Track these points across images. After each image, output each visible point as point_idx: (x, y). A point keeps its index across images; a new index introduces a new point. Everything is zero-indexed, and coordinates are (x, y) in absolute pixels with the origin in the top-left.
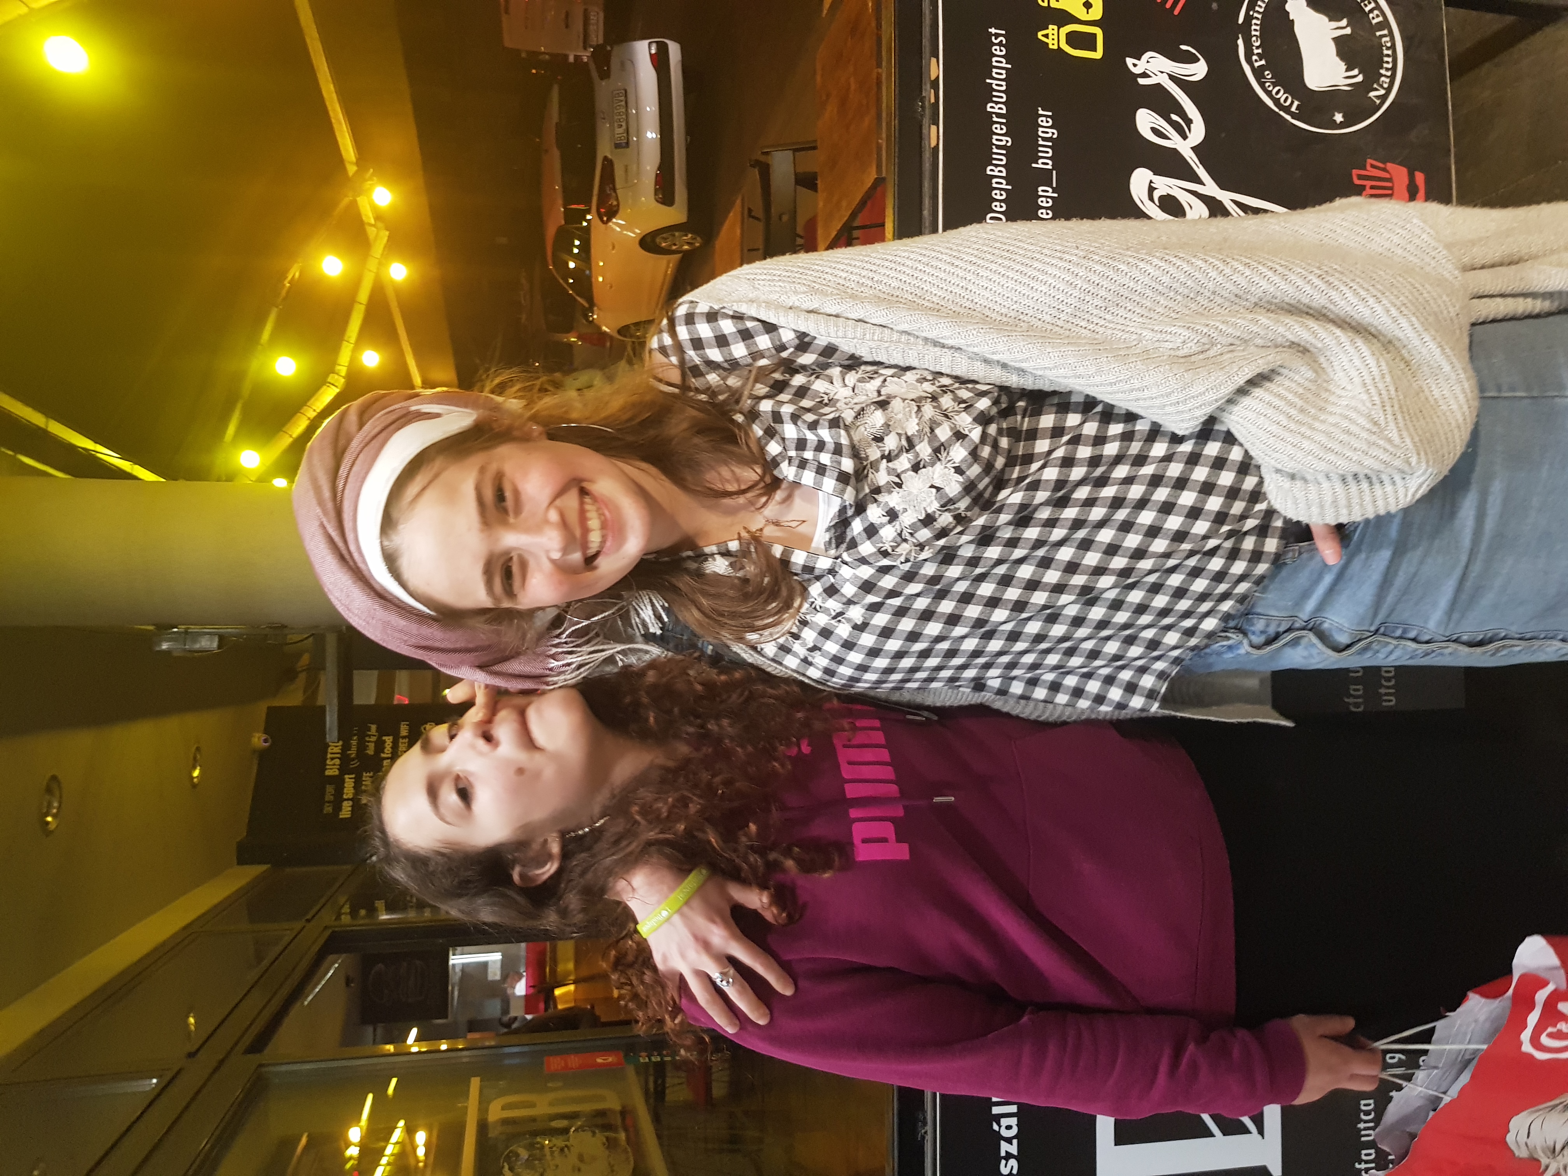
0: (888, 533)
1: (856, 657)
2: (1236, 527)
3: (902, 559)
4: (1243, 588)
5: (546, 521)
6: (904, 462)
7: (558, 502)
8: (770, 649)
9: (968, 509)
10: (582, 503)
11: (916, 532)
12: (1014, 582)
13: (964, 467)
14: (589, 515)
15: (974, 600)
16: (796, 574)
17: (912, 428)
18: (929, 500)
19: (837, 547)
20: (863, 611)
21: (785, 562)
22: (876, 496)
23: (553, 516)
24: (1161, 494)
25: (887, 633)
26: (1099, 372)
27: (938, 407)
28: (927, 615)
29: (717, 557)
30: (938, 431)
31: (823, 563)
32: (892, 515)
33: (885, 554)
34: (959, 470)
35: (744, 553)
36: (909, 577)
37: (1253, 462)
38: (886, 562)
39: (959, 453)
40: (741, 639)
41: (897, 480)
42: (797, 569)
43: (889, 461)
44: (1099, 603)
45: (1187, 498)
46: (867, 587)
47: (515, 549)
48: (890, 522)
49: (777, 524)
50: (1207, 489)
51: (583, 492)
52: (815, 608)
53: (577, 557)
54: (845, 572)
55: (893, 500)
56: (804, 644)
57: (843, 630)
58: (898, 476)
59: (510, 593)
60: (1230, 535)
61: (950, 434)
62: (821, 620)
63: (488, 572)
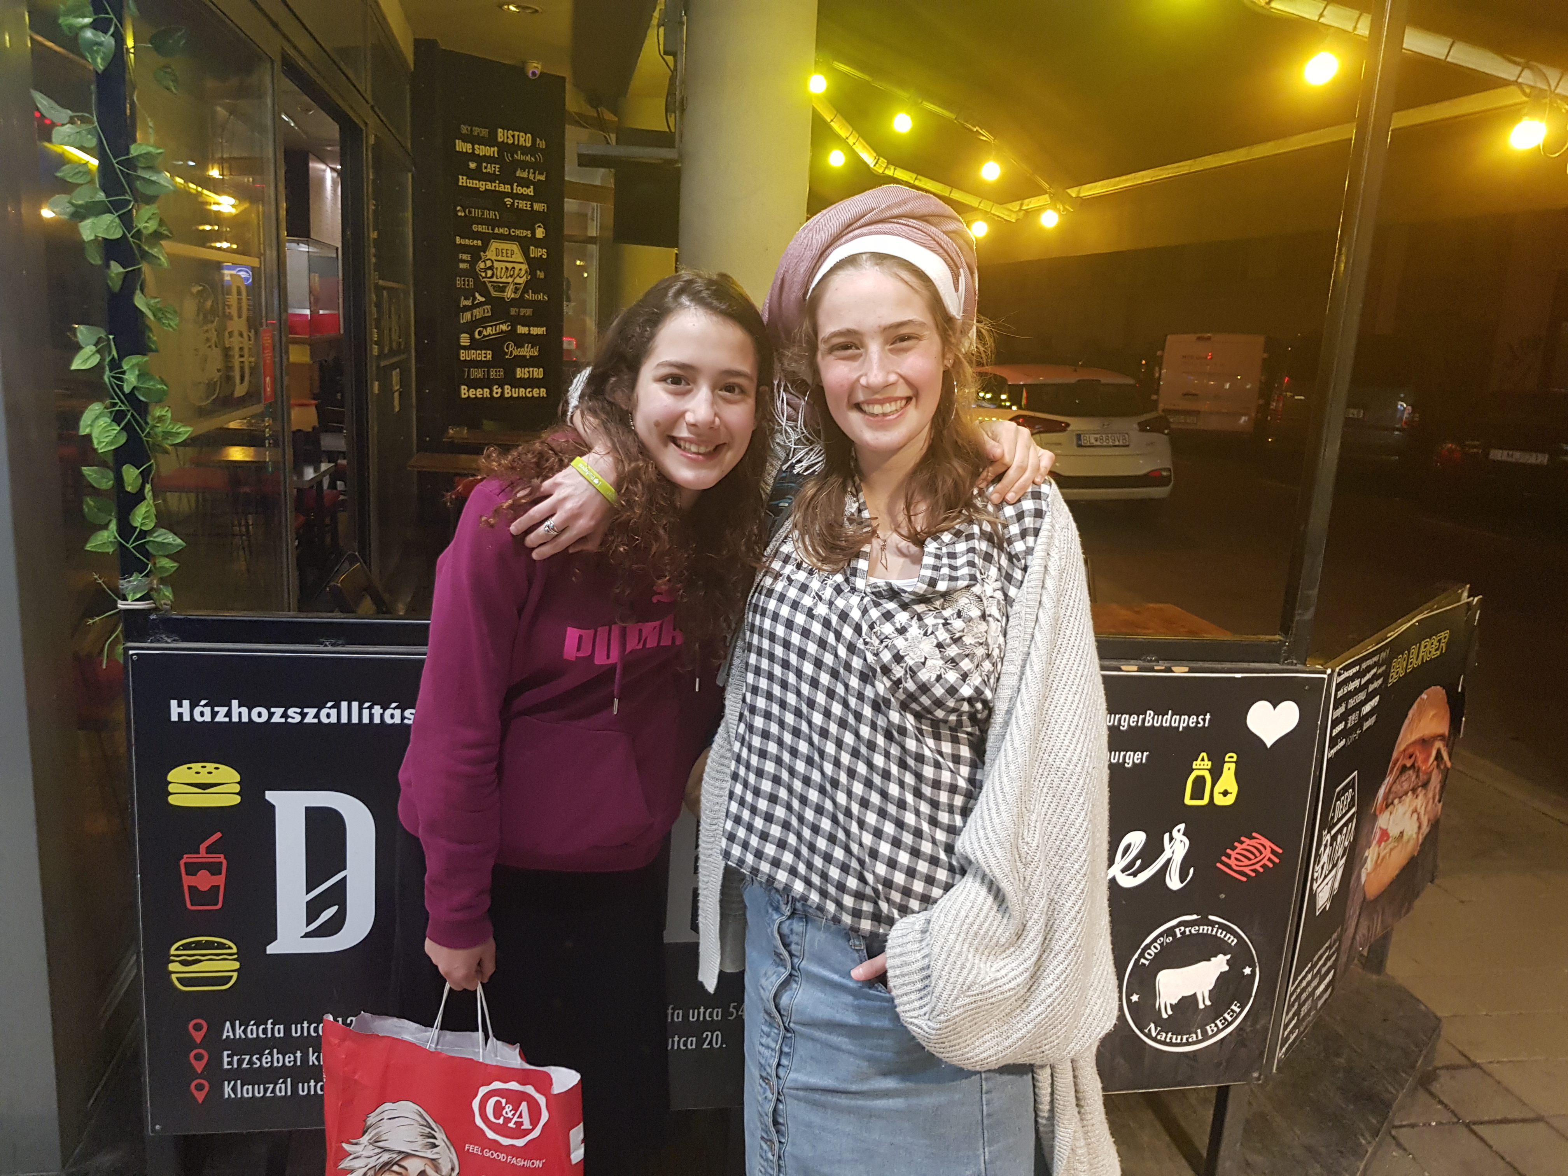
0: (887, 629)
1: (785, 611)
2: (882, 896)
3: (868, 640)
4: (831, 907)
5: (888, 373)
6: (943, 635)
7: (901, 380)
8: (786, 549)
9: (905, 689)
10: (901, 399)
11: (889, 650)
12: (842, 730)
13: (942, 681)
14: (893, 404)
15: (829, 700)
16: (849, 565)
17: (968, 640)
18: (914, 657)
19: (873, 593)
20: (824, 615)
21: (858, 555)
22: (916, 618)
23: (893, 378)
24: (908, 838)
25: (806, 633)
26: (1012, 780)
27: (983, 660)
28: (818, 664)
29: (857, 505)
30: (967, 660)
31: (860, 583)
32: (902, 631)
33: (871, 627)
34: (939, 678)
35: (861, 523)
36: (851, 648)
37: (930, 906)
38: (865, 628)
39: (952, 677)
40: (795, 526)
41: (929, 632)
42: (853, 564)
43: (944, 625)
44: (821, 796)
45: (904, 858)
46: (844, 616)
47: (866, 351)
48: (897, 629)
49: (883, 548)
50: (911, 873)
51: (909, 399)
52: (824, 580)
53: (860, 397)
54: (855, 600)
55: (914, 630)
56: (792, 572)
57: (807, 601)
58: (932, 633)
59: (832, 349)
60: (875, 890)
61: (966, 669)
62: (815, 584)
63: (849, 332)
